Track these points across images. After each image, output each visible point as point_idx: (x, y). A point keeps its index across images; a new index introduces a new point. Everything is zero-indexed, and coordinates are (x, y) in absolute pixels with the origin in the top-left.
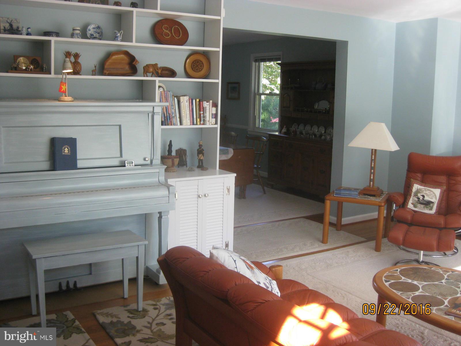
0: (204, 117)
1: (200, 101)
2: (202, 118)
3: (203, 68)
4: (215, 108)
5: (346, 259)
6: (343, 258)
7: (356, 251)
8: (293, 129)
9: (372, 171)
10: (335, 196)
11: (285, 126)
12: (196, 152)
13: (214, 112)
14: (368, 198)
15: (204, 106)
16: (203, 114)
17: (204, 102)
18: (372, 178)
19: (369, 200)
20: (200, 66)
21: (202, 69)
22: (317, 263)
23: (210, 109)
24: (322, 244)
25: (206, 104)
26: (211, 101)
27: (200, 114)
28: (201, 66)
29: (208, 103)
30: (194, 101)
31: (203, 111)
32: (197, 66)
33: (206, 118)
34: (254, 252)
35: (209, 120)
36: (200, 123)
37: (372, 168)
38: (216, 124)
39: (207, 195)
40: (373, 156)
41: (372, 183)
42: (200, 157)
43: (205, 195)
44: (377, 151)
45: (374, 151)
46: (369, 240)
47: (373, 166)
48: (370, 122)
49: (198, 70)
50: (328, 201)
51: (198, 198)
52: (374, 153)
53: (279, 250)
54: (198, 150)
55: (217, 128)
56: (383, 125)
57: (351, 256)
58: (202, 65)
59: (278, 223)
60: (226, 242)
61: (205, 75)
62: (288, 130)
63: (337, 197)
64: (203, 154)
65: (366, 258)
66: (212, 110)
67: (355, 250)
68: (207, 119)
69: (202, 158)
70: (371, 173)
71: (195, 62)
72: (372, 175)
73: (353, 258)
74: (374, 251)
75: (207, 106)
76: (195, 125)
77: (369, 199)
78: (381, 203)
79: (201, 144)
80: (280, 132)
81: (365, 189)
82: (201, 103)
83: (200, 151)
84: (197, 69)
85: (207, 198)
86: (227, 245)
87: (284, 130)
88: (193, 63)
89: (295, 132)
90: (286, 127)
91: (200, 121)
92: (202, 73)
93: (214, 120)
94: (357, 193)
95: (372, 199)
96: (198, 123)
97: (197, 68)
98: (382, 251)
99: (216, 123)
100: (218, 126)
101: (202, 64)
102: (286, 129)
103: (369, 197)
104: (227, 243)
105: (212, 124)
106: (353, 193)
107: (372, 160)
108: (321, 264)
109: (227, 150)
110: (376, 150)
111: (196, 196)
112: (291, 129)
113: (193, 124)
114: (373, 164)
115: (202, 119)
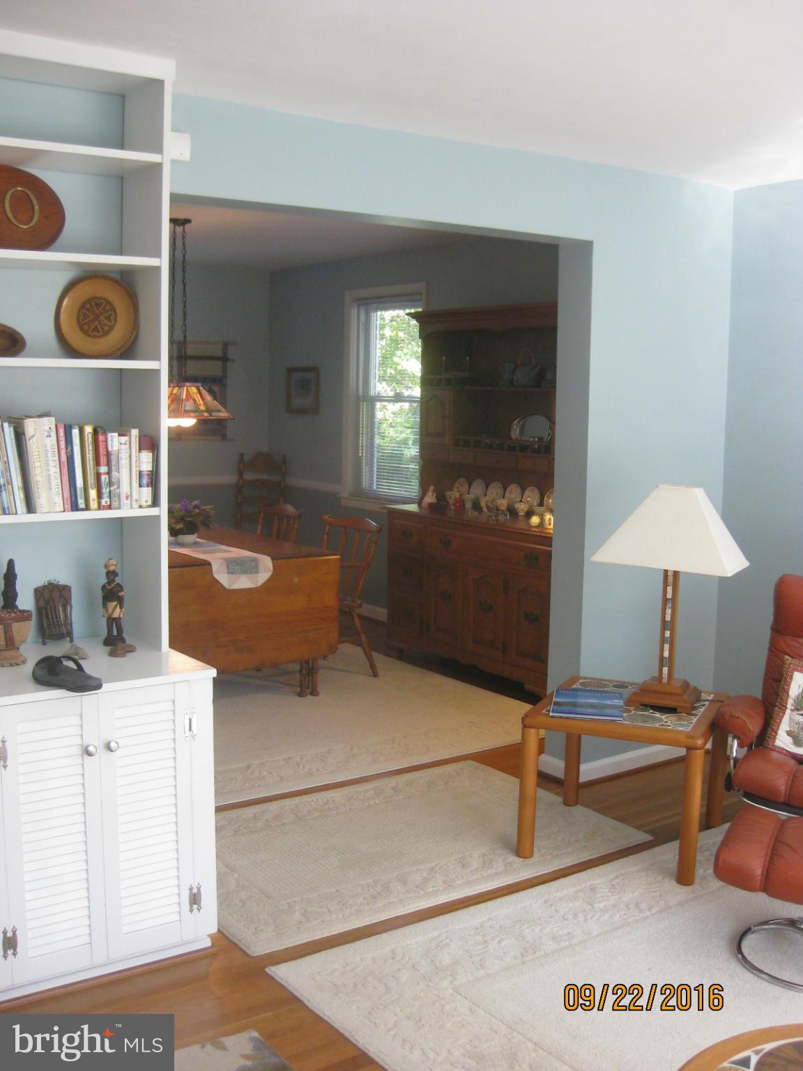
0: (110, 483)
1: (95, 432)
2: (103, 486)
3: (115, 324)
4: (151, 454)
5: (586, 920)
6: (575, 916)
7: (618, 884)
8: (453, 495)
9: (668, 634)
10: (552, 717)
11: (432, 488)
12: (100, 595)
13: (147, 466)
14: (655, 719)
15: (110, 449)
16: (109, 473)
17: (110, 435)
18: (666, 654)
19: (657, 729)
20: (106, 318)
21: (112, 328)
22: (493, 938)
23: (130, 456)
24: (517, 858)
25: (115, 442)
26: (135, 432)
27: (98, 475)
28: (108, 318)
29: (124, 439)
30: (75, 432)
31: (109, 464)
32: (97, 317)
33: (119, 487)
34: (298, 899)
35: (129, 494)
36: (99, 504)
37: (665, 625)
38: (157, 506)
39: (113, 745)
40: (670, 589)
41: (665, 670)
42: (110, 610)
43: (108, 747)
44: (681, 578)
45: (670, 574)
46: (660, 837)
47: (668, 618)
48: (657, 487)
49: (99, 332)
50: (533, 730)
51: (82, 755)
52: (670, 579)
53: (379, 888)
54: (104, 588)
55: (157, 518)
56: (700, 493)
57: (602, 905)
58: (111, 315)
59: (392, 781)
60: (191, 889)
61: (122, 347)
62: (441, 497)
63: (560, 717)
64: (120, 601)
65: (648, 913)
66: (138, 460)
67: (614, 883)
68: (125, 489)
69: (116, 615)
70: (663, 640)
71: (88, 306)
72: (667, 646)
73: (607, 916)
74: (674, 883)
75: (123, 446)
76: (82, 510)
77: (657, 725)
78: (693, 738)
79: (112, 568)
80: (420, 503)
81: (644, 689)
82: (101, 438)
83: (112, 593)
84: (96, 329)
85: (117, 753)
86: (195, 899)
87: (430, 498)
88: (83, 306)
89: (461, 503)
90: (434, 491)
91: (100, 496)
92: (115, 337)
93: (147, 493)
94: (620, 702)
95: (667, 720)
96: (94, 504)
97: (97, 323)
98: (697, 880)
99: (155, 502)
100: (163, 511)
101: (111, 310)
102: (435, 495)
103: (658, 715)
104: (195, 891)
105: (141, 507)
106: (609, 702)
107: (665, 601)
108: (504, 943)
109: (255, 560)
110: (676, 573)
111: (77, 750)
112: (449, 493)
113: (75, 507)
114: (669, 611)
115: (105, 491)
